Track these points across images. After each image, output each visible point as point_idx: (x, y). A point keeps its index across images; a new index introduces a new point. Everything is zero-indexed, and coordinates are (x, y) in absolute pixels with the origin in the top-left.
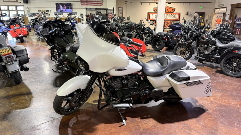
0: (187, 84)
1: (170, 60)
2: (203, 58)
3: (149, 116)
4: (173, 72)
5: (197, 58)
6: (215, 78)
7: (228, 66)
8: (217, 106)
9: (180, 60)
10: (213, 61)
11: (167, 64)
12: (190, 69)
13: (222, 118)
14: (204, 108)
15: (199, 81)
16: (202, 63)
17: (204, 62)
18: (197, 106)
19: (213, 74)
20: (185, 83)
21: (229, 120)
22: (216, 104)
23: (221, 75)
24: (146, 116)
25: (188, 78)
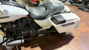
0: (63, 26)
1: (52, 6)
2: (73, 2)
3: (37, 45)
4: (53, 16)
5: (70, 1)
6: (78, 12)
7: (85, 6)
8: (80, 33)
9: (59, 6)
10: (78, 3)
11: (50, 9)
12: (67, 13)
13: (83, 44)
14: (72, 35)
15: (73, 22)
16: (72, 4)
17: (73, 3)
18: (68, 34)
19: (77, 10)
20: (62, 25)
21: (87, 45)
22: (79, 31)
23: (81, 11)
24: (35, 45)
25: (65, 21)
